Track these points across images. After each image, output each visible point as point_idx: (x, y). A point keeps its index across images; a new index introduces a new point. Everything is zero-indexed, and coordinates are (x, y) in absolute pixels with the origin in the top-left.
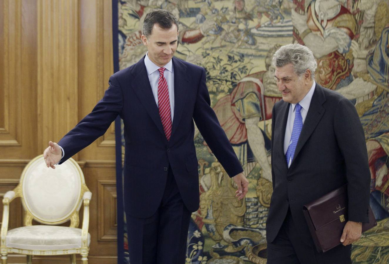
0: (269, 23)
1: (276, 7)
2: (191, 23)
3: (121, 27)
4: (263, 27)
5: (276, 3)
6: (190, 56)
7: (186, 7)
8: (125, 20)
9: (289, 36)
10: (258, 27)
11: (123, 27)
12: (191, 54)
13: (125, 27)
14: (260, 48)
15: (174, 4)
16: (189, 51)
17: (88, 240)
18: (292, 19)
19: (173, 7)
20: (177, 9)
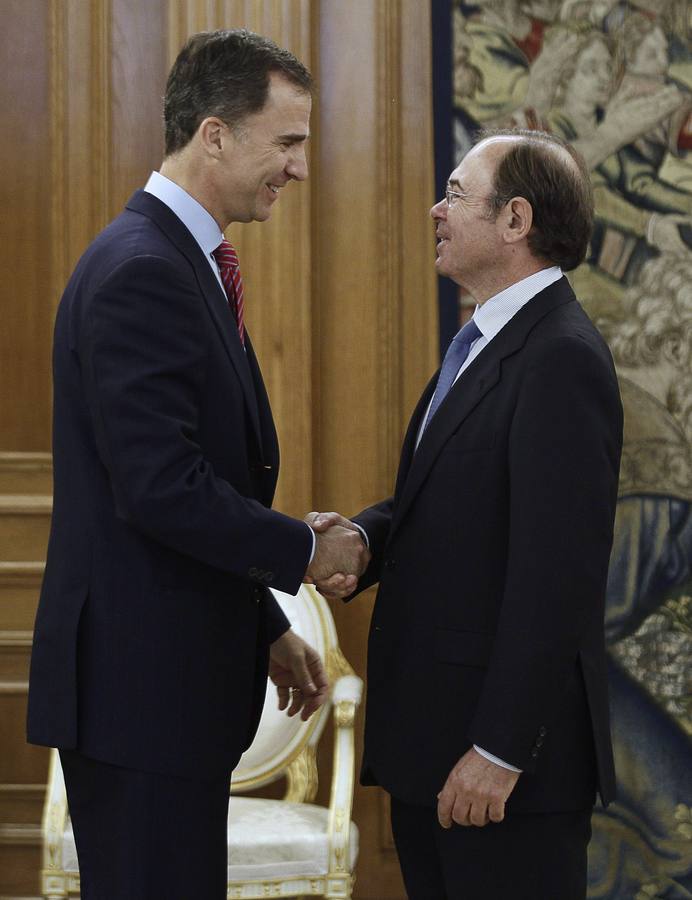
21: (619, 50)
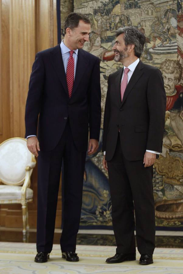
0: (161, 44)
1: (166, 33)
2: (108, 47)
4: (157, 47)
5: (166, 30)
6: (108, 70)
7: (105, 36)
9: (175, 53)
10: (154, 47)
12: (109, 68)
14: (156, 62)
15: (98, 34)
16: (108, 66)
18: (177, 41)
19: (97, 36)
20: (99, 37)
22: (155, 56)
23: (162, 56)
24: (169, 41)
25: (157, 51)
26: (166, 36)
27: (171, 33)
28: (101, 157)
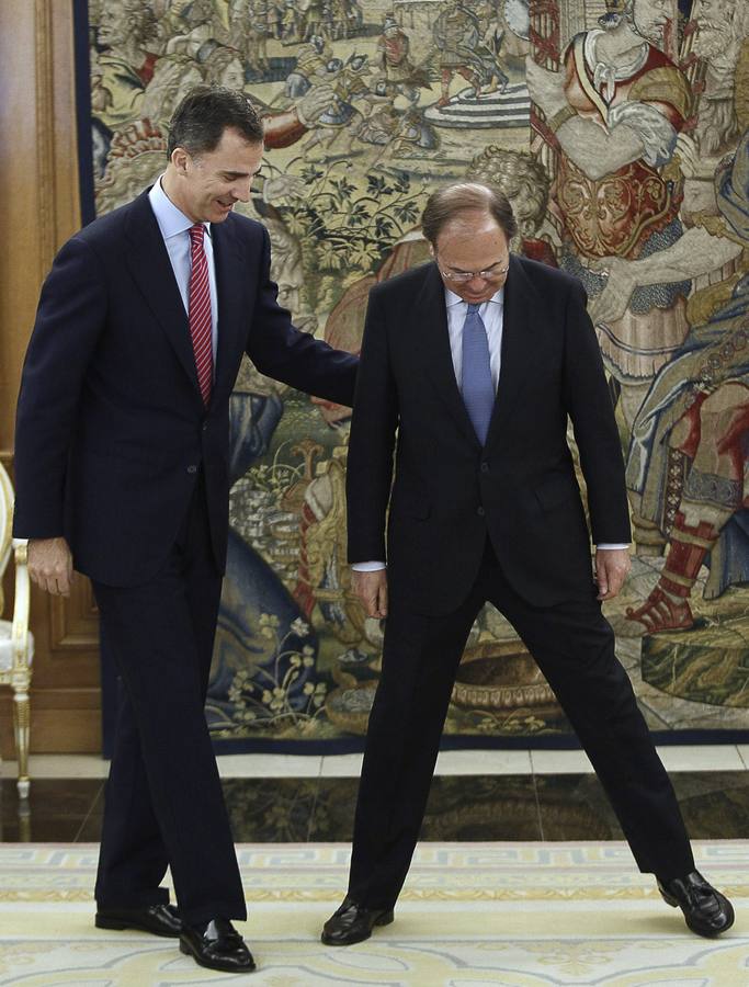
0: (469, 92)
1: (489, 54)
2: (274, 94)
3: (97, 109)
5: (488, 44)
6: (272, 181)
7: (261, 56)
8: (108, 92)
9: (521, 124)
11: (104, 110)
12: (276, 174)
13: (109, 109)
14: (449, 156)
15: (232, 50)
16: (270, 167)
17: (27, 648)
18: (528, 81)
19: (230, 57)
20: (237, 61)
21: (209, 75)
22: (447, 136)
23: (472, 134)
24: (500, 83)
25: (455, 118)
26: (488, 65)
27: (508, 55)
28: (246, 495)
